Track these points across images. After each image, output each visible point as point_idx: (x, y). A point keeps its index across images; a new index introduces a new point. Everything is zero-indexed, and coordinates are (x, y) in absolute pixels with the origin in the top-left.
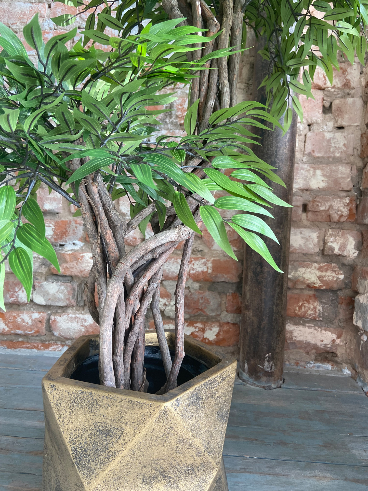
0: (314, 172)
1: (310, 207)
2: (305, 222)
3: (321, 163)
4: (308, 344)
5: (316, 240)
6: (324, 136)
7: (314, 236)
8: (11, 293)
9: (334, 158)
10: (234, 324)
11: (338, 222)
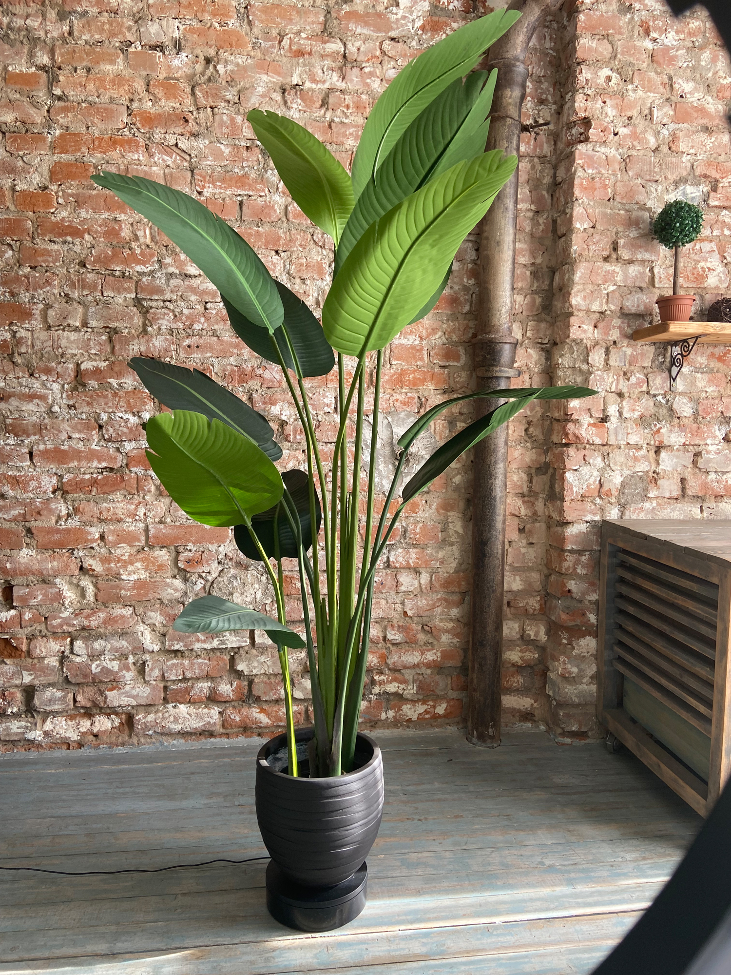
0: (515, 578)
1: (512, 604)
2: (509, 616)
3: (519, 571)
4: (514, 709)
5: (517, 630)
6: (520, 551)
7: (516, 626)
8: (274, 692)
9: (528, 567)
10: (458, 700)
11: (533, 614)
